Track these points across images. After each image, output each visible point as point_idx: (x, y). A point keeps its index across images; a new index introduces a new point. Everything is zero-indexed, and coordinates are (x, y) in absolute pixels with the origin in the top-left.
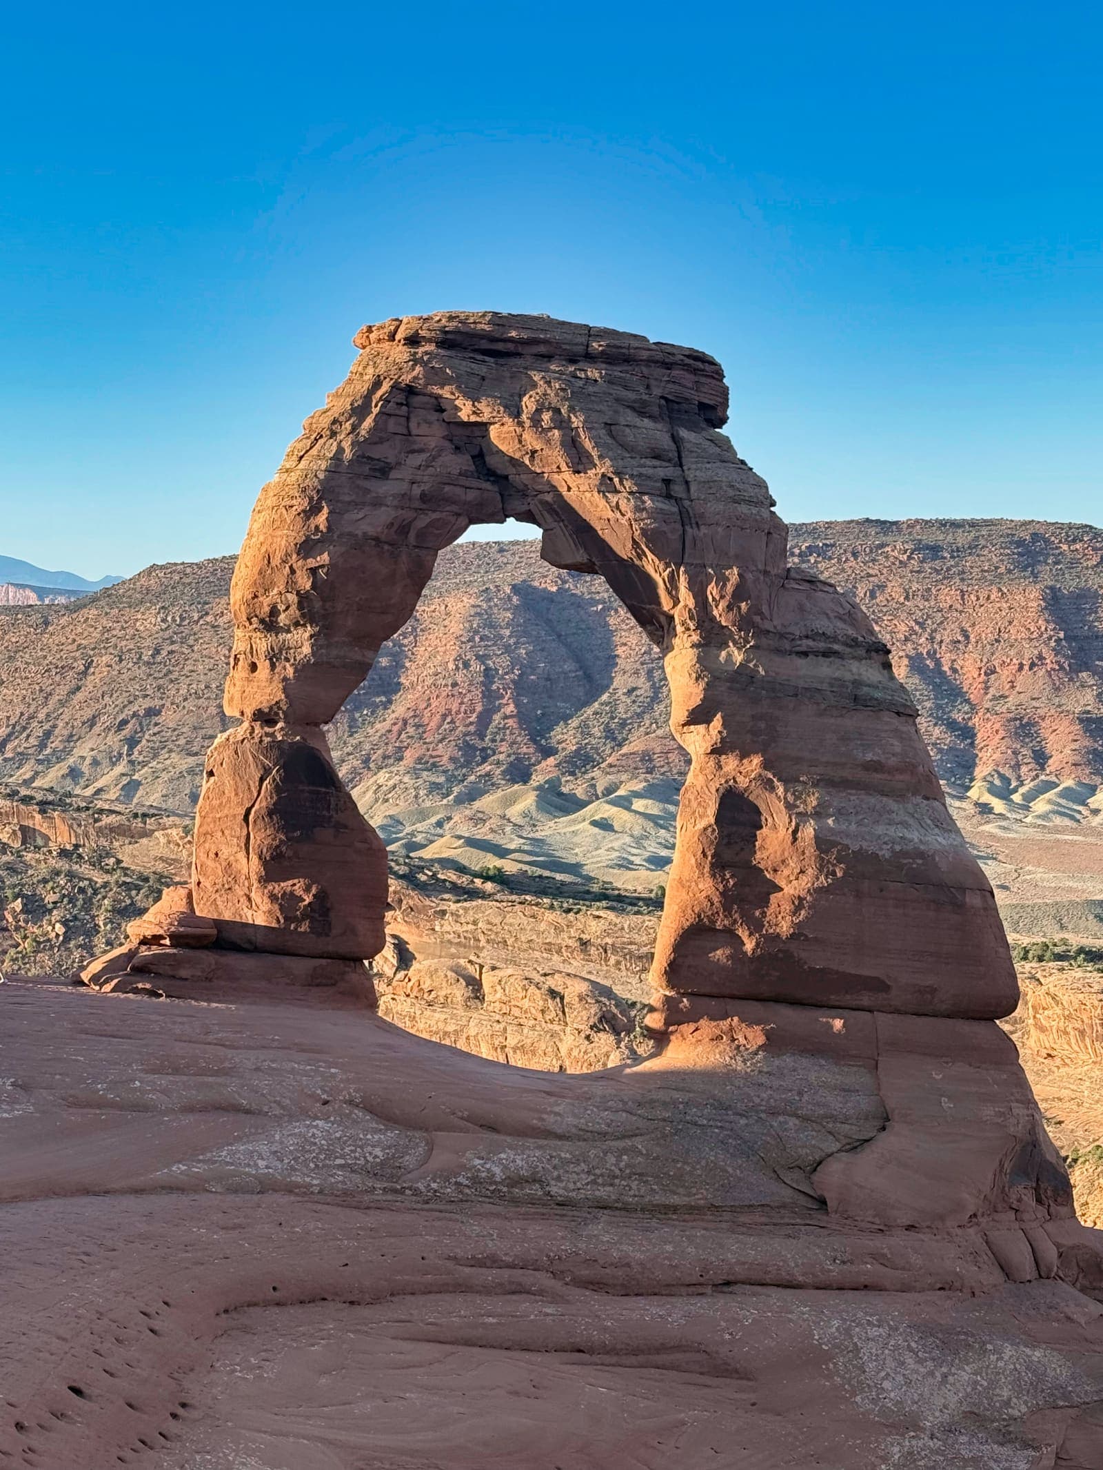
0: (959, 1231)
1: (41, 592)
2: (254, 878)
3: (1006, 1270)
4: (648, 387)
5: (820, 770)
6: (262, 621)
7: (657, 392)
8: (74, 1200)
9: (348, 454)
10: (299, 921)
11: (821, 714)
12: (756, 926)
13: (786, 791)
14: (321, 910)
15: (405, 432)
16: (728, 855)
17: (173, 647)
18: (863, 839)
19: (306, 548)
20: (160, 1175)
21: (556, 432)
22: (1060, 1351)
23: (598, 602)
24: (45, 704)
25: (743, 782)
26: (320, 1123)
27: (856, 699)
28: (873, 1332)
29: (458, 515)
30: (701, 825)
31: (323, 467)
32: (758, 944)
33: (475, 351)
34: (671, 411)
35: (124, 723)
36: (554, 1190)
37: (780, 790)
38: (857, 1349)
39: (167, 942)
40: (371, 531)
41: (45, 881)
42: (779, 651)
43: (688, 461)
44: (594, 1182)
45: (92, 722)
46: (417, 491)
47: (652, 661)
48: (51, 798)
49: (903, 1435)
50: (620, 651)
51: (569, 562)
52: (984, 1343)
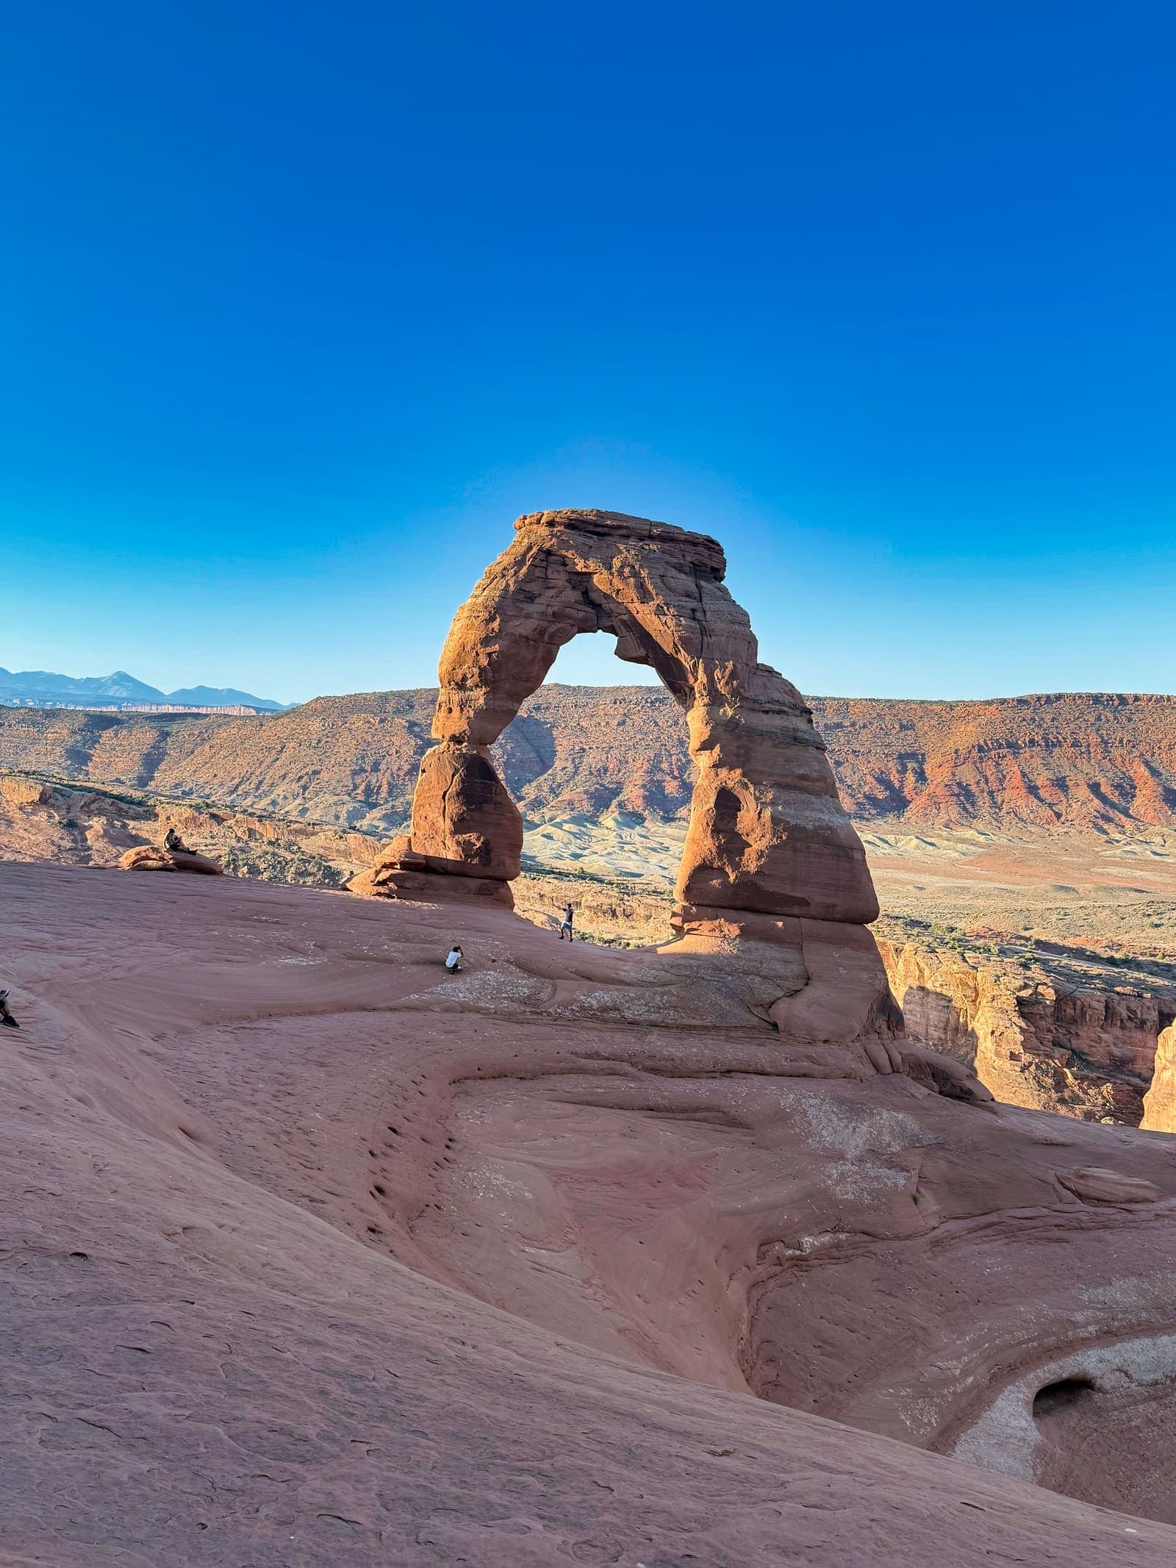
0: (851, 1044)
1: (258, 710)
2: (447, 832)
3: (876, 1066)
4: (684, 556)
5: (774, 778)
6: (457, 684)
7: (689, 559)
8: (355, 1014)
9: (512, 588)
10: (473, 857)
11: (774, 746)
12: (736, 866)
13: (755, 790)
14: (486, 851)
15: (544, 576)
16: (721, 826)
17: (328, 739)
18: (798, 819)
19: (486, 641)
20: (404, 1000)
21: (632, 579)
22: (912, 1114)
23: (548, 723)
24: (260, 767)
25: (730, 784)
26: (492, 973)
27: (795, 739)
28: (812, 1102)
29: (572, 625)
30: (706, 808)
31: (497, 595)
32: (737, 877)
33: (585, 532)
34: (695, 570)
35: (301, 777)
36: (627, 1015)
37: (752, 789)
38: (805, 1112)
39: (398, 867)
40: (524, 633)
41: (260, 857)
42: (753, 710)
43: (705, 599)
44: (649, 1011)
45: (284, 777)
46: (550, 611)
47: (575, 754)
48: (264, 814)
49: (836, 1162)
50: (558, 748)
51: (634, 655)
52: (872, 1109)
